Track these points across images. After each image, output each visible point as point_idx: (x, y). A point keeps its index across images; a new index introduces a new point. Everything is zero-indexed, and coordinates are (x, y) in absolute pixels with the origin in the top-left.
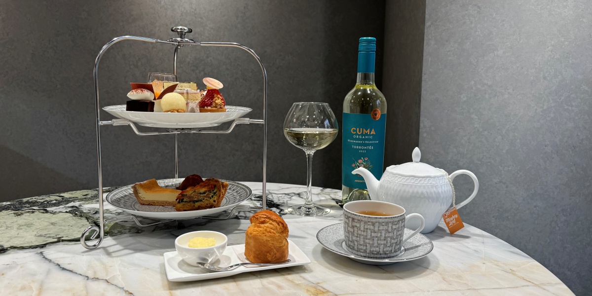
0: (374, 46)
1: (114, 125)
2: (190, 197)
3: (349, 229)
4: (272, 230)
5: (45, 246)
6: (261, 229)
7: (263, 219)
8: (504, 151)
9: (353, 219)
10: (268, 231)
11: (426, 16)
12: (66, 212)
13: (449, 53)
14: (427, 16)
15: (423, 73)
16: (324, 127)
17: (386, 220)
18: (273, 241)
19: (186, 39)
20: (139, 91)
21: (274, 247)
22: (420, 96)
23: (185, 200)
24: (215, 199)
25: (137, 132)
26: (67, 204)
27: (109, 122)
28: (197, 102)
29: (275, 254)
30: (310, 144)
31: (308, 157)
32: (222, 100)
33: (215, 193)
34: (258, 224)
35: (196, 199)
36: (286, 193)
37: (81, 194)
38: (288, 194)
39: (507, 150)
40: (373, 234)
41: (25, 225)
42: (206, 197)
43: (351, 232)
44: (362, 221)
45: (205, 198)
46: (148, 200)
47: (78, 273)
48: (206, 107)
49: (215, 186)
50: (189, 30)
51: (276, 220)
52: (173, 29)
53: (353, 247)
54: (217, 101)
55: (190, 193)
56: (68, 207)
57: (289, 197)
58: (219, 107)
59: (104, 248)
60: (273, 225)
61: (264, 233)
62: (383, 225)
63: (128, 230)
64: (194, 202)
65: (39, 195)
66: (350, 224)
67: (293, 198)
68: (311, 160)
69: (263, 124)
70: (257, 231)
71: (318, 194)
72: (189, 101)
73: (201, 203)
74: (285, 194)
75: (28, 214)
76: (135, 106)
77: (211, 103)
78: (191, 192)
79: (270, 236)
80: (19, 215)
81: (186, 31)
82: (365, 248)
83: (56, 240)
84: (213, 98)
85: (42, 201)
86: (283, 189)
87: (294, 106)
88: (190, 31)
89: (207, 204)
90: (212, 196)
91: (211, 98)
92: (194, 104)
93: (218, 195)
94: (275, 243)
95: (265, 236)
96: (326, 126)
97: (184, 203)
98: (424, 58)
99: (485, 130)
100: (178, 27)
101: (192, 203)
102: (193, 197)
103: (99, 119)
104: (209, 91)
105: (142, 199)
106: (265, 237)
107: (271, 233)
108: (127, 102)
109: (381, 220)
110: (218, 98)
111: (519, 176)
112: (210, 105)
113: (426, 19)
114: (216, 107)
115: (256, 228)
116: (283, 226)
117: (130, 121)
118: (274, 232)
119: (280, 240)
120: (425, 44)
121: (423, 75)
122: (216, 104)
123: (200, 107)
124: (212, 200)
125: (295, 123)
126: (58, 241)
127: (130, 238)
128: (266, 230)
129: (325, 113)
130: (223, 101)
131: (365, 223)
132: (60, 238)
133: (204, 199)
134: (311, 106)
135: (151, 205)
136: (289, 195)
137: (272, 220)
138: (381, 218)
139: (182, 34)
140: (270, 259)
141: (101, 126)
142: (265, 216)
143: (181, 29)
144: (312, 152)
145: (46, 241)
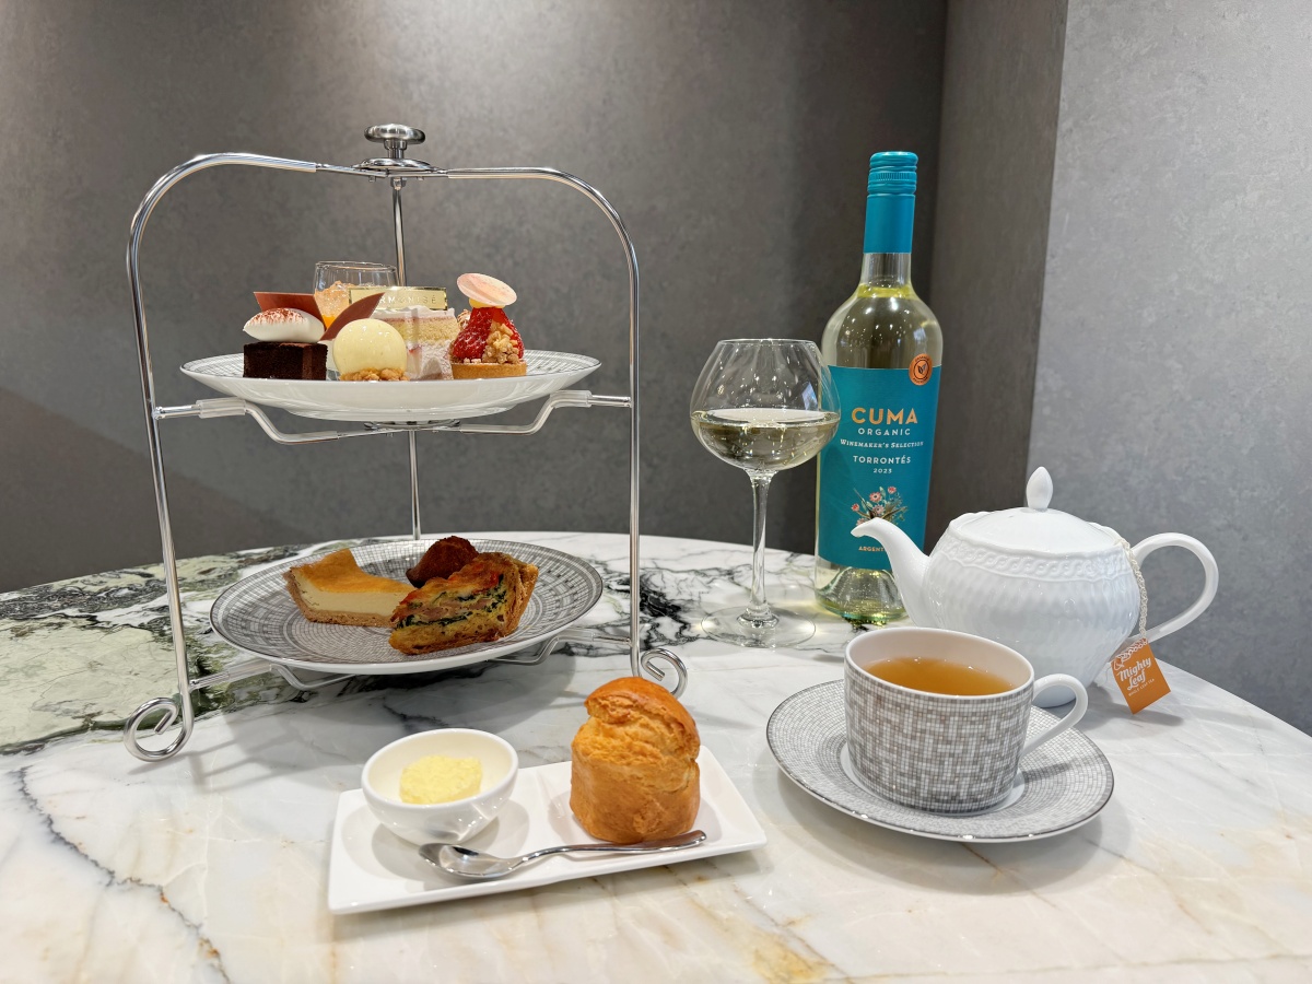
0: (910, 177)
1: (202, 416)
2: (430, 611)
3: (866, 724)
4: (649, 747)
5: (42, 747)
6: (615, 742)
7: (621, 712)
8: (1245, 452)
9: (879, 699)
10: (637, 749)
11: (1062, 104)
12: (141, 626)
13: (1116, 202)
14: (1064, 106)
15: (1049, 253)
16: (800, 406)
17: (983, 708)
18: (653, 777)
19: (410, 162)
20: (278, 314)
21: (656, 796)
22: (1038, 312)
23: (417, 618)
24: (503, 612)
25: (274, 435)
26: (152, 599)
27: (186, 409)
28: (447, 343)
29: (659, 815)
30: (763, 456)
31: (757, 489)
32: (512, 338)
33: (500, 597)
34: (608, 726)
35: (447, 615)
36: (698, 568)
37: (197, 567)
38: (701, 573)
39: (1252, 449)
40: (941, 748)
41: (22, 670)
42: (476, 607)
43: (871, 734)
44: (908, 707)
45: (475, 612)
46: (328, 612)
47: (92, 857)
48: (466, 360)
49: (501, 577)
50: (415, 134)
51: (662, 712)
52: (371, 132)
53: (878, 777)
54: (497, 343)
55: (431, 600)
56: (152, 610)
57: (706, 580)
58: (503, 359)
59: (194, 755)
60: (652, 729)
61: (623, 757)
62: (973, 723)
63: (275, 691)
64: (444, 622)
65: (96, 571)
66: (870, 710)
67: (716, 584)
68: (764, 494)
69: (628, 408)
70: (603, 747)
71: (779, 573)
72: (420, 342)
73: (463, 623)
74: (697, 572)
75: (45, 632)
76: (269, 360)
77: (483, 347)
78: (433, 596)
79: (643, 767)
80: (23, 635)
81: (406, 137)
82: (913, 783)
83: (78, 723)
84: (488, 333)
85: (95, 589)
86: (690, 555)
87: (720, 349)
88: (420, 138)
89: (480, 627)
90: (494, 605)
91: (482, 332)
92: (437, 352)
93: (510, 601)
94: (658, 783)
95: (628, 764)
96: (807, 405)
97: (412, 627)
98: (1053, 215)
99: (1199, 399)
100: (384, 127)
101: (437, 627)
102: (439, 610)
103: (152, 400)
104: (474, 312)
105: (310, 606)
106: (626, 768)
107: (644, 755)
108: (245, 347)
109: (967, 708)
110: (503, 332)
111: (1278, 511)
112: (479, 353)
113: (1061, 114)
114: (495, 359)
115: (600, 738)
116: (683, 732)
117: (248, 402)
118: (656, 751)
119: (673, 775)
120: (1056, 178)
121: (1048, 258)
122: (496, 351)
123: (454, 360)
124: (492, 617)
125: (723, 396)
126: (82, 730)
127: (274, 721)
128: (630, 747)
129: (804, 369)
130: (515, 342)
131: (918, 713)
132: (92, 715)
133: (470, 613)
134: (767, 347)
135: (336, 623)
136: (705, 575)
137: (648, 713)
138: (967, 702)
139: (396, 148)
140: (642, 831)
141: (160, 421)
142: (627, 702)
143: (393, 131)
144: (767, 476)
145: (54, 726)
